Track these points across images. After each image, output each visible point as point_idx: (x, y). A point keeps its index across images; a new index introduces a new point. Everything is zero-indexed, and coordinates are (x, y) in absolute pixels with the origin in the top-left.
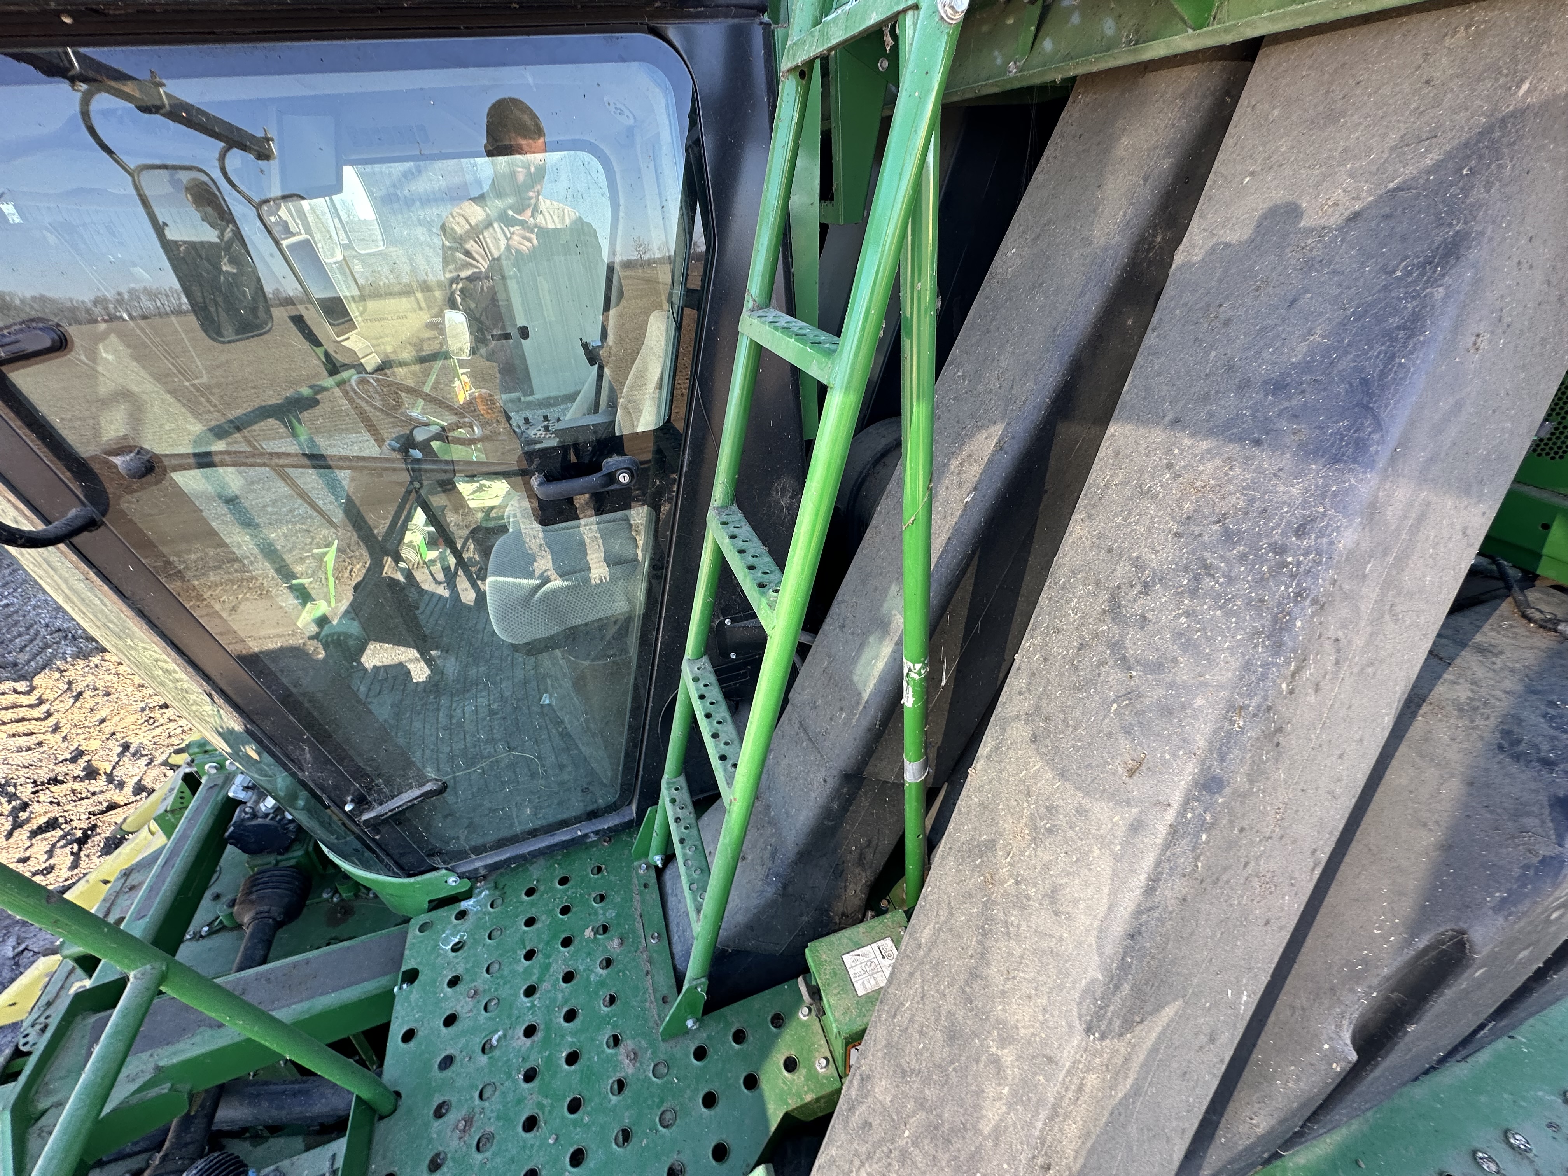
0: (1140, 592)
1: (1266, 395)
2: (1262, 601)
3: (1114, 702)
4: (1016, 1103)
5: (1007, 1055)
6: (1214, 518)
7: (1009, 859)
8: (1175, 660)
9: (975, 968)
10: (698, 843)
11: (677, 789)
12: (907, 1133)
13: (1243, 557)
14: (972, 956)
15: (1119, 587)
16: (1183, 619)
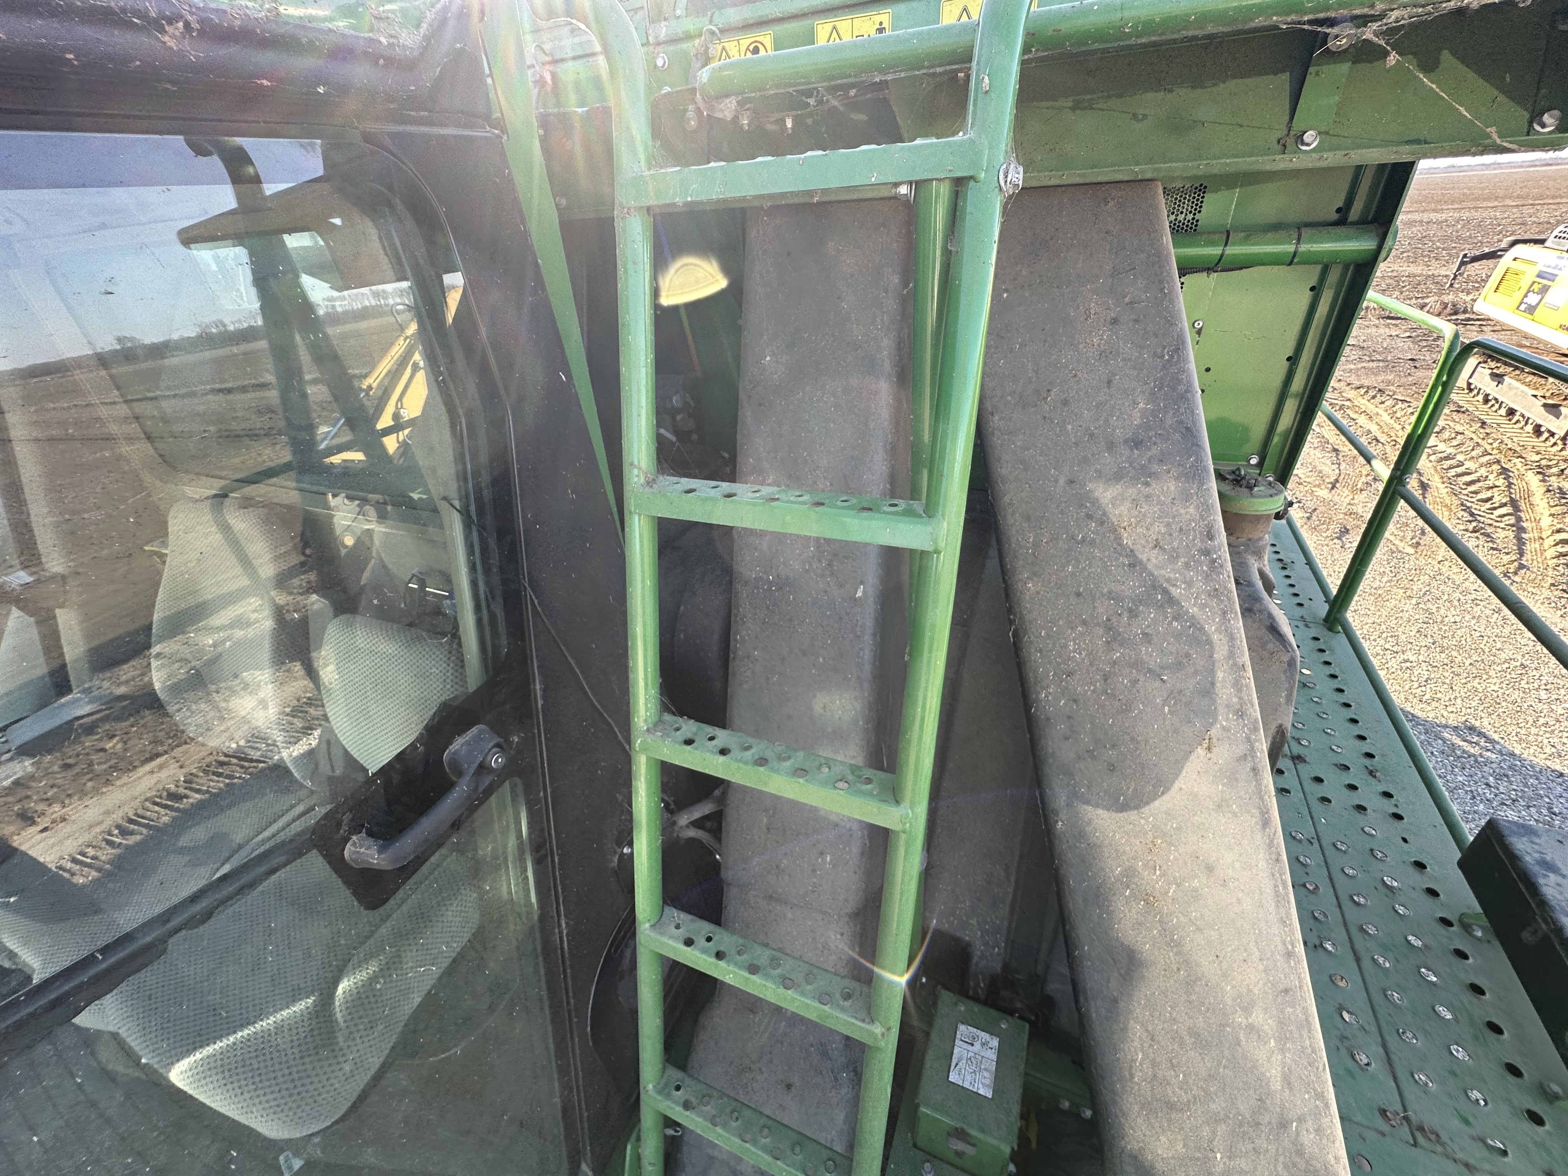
0: (1129, 618)
1: (1132, 450)
2: (1216, 590)
3: (1164, 706)
4: (1285, 1044)
5: (1258, 1017)
6: (1151, 545)
7: (1158, 873)
8: (1188, 655)
9: (1189, 975)
10: (763, 1121)
11: (678, 1088)
12: (1219, 1156)
13: (1187, 565)
14: (1178, 969)
15: (1108, 620)
16: (1175, 624)
